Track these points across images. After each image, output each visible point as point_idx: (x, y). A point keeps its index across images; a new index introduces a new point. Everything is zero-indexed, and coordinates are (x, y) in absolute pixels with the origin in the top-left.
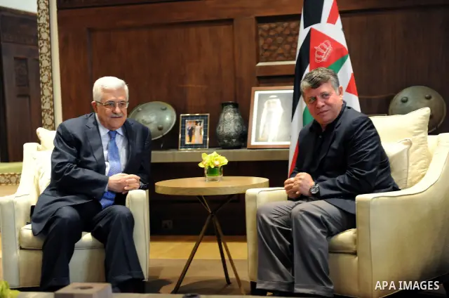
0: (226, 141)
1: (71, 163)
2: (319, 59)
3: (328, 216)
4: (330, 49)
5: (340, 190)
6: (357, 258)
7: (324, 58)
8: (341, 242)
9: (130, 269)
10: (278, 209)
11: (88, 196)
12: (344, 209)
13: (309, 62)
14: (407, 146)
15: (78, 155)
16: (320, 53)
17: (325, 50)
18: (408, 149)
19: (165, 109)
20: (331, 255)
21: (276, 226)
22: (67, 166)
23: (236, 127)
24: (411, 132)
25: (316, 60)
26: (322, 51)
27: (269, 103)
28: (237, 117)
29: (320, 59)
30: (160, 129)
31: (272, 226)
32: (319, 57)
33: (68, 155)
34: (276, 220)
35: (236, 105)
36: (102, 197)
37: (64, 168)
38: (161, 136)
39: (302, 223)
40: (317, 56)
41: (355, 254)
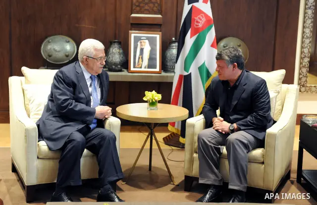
0: (114, 67)
1: (71, 99)
2: (196, 25)
3: (249, 141)
4: (204, 20)
5: (252, 126)
6: (263, 166)
7: (200, 25)
8: (254, 156)
9: (117, 173)
10: (212, 134)
11: (83, 122)
12: (256, 136)
13: (190, 27)
14: (276, 94)
15: (74, 93)
16: (197, 22)
17: (201, 20)
18: (277, 96)
19: (69, 42)
20: (249, 163)
21: (213, 145)
22: (69, 102)
23: (121, 58)
24: (275, 84)
25: (195, 26)
26: (199, 21)
27: (141, 42)
28: (121, 51)
29: (198, 26)
30: (67, 56)
31: (211, 146)
32: (197, 24)
33: (68, 93)
34: (212, 141)
35: (120, 43)
36: (91, 123)
37: (67, 103)
38: (68, 61)
39: (237, 147)
40: (196, 23)
41: (263, 163)
